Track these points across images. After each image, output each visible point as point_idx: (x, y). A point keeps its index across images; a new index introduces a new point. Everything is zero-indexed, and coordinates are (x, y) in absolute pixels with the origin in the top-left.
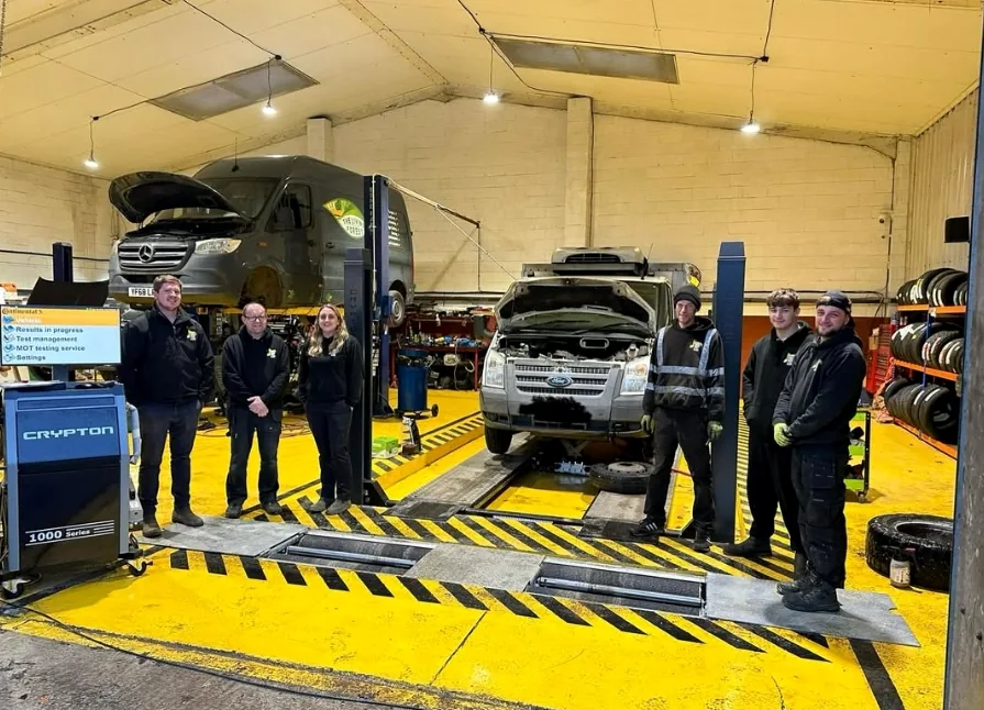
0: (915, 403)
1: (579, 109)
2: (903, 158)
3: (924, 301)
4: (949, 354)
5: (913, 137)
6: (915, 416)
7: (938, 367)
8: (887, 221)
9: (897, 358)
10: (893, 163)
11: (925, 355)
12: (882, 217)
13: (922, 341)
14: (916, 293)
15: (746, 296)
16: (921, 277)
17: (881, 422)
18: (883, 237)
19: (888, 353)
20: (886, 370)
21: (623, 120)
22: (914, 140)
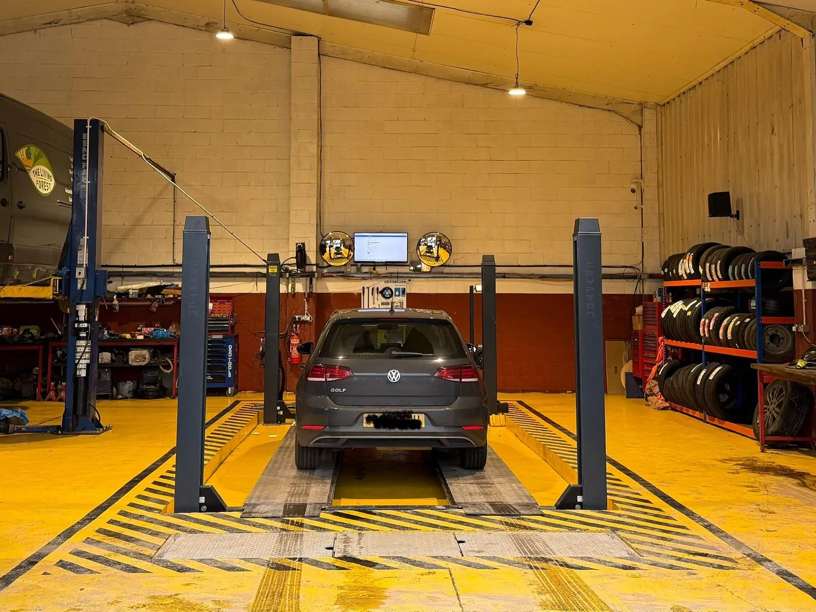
0: (698, 383)
1: (304, 49)
2: (649, 126)
3: (696, 275)
4: (729, 330)
5: (657, 104)
6: (699, 398)
7: (720, 343)
8: (638, 191)
9: (669, 337)
10: (640, 131)
11: (703, 331)
12: (634, 186)
13: (698, 316)
14: (685, 267)
15: (498, 270)
16: (690, 251)
17: (659, 409)
18: (636, 208)
19: (656, 334)
20: (656, 352)
21: (355, 65)
22: (659, 108)
